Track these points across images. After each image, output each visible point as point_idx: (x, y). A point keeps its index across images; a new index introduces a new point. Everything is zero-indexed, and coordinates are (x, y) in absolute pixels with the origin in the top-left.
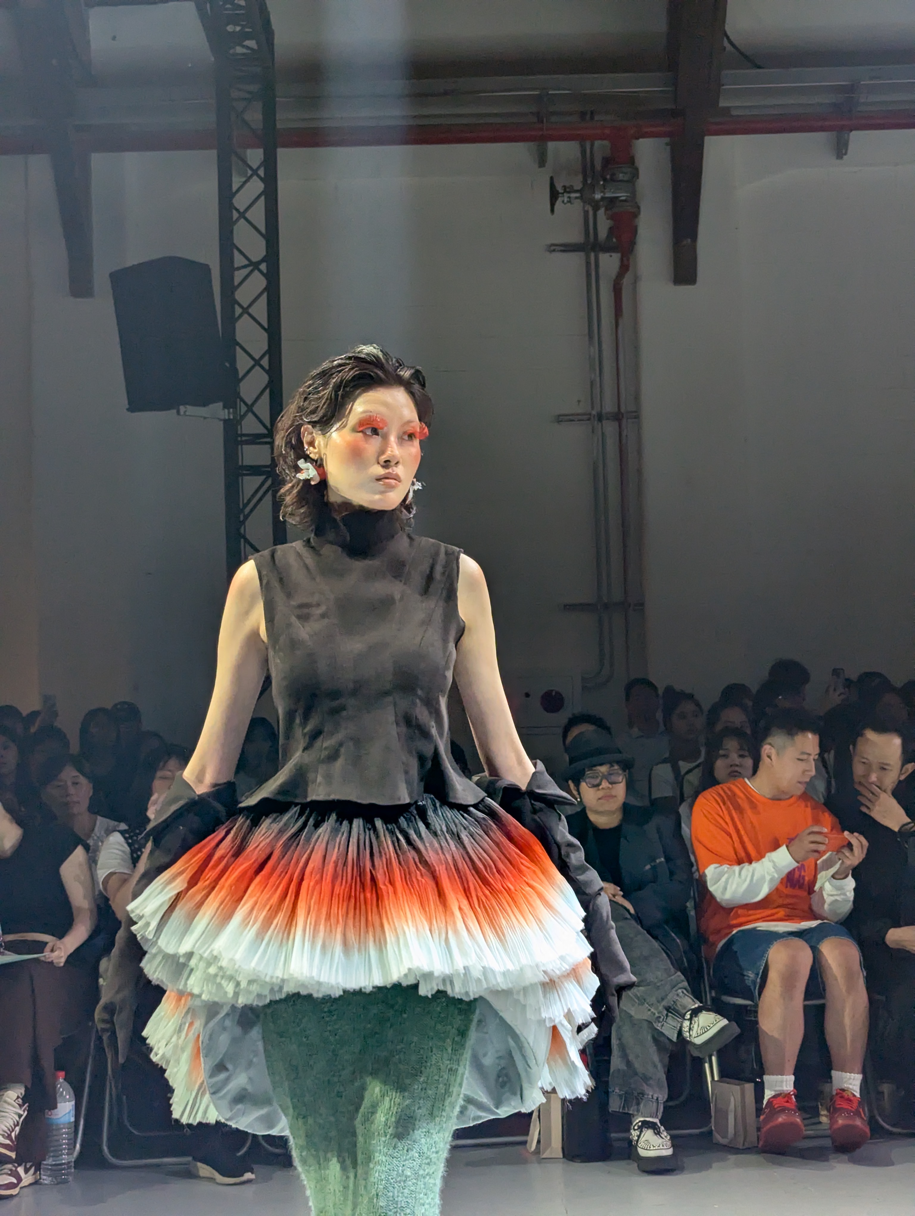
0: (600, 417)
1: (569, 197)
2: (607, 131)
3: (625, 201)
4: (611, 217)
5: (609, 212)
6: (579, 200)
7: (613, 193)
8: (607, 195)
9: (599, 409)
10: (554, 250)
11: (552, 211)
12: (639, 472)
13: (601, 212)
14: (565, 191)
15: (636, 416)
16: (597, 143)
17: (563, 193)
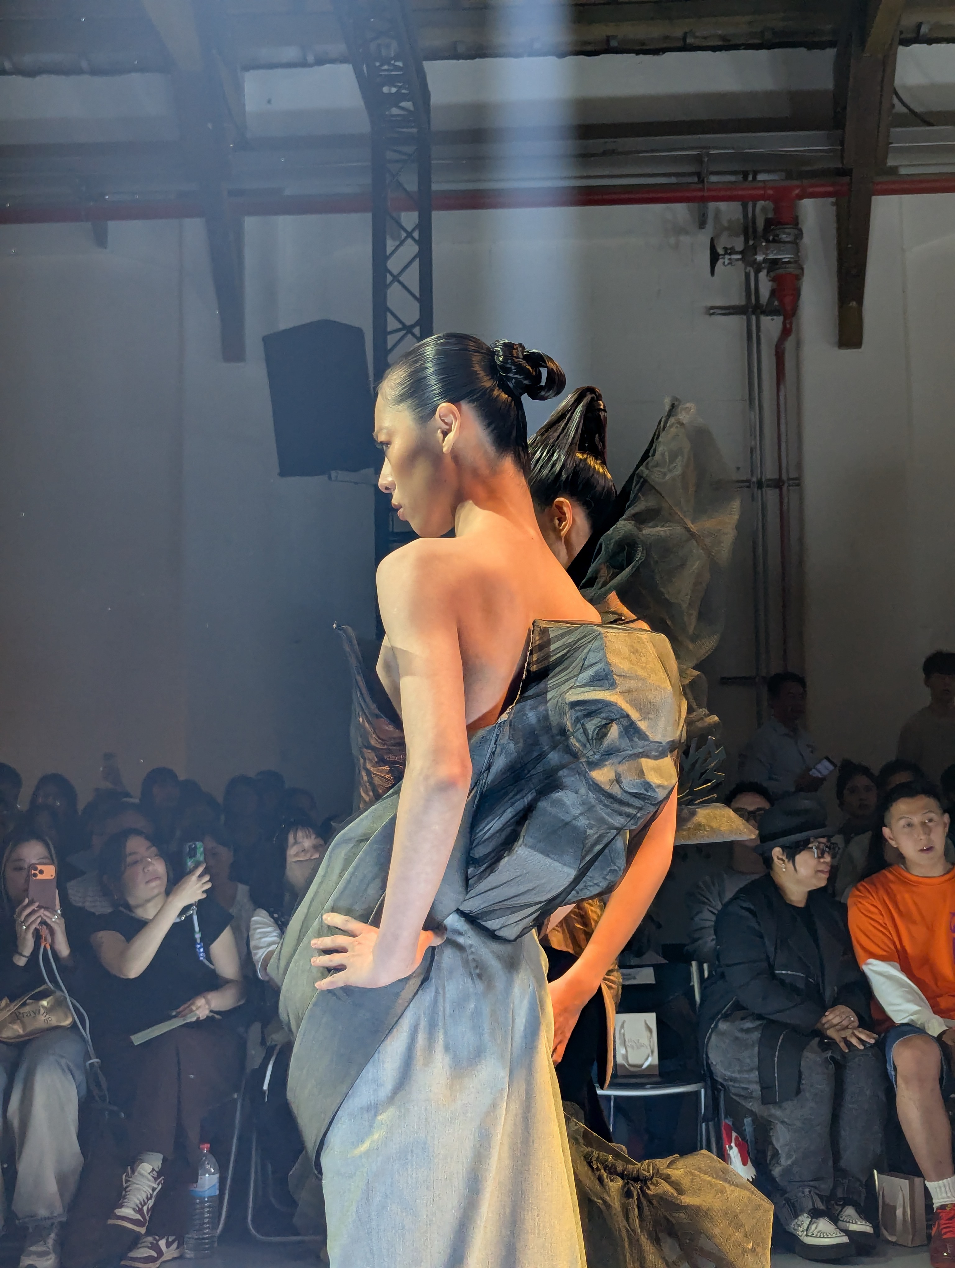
0: (760, 485)
1: (730, 259)
2: (770, 192)
3: (789, 262)
4: (773, 280)
5: (772, 274)
6: (740, 262)
7: (775, 254)
8: (769, 257)
9: (759, 477)
10: (713, 314)
11: (713, 273)
12: (801, 540)
13: (763, 275)
14: (726, 253)
15: (798, 482)
16: (760, 204)
17: (724, 255)
